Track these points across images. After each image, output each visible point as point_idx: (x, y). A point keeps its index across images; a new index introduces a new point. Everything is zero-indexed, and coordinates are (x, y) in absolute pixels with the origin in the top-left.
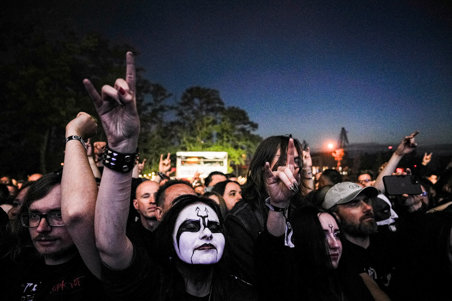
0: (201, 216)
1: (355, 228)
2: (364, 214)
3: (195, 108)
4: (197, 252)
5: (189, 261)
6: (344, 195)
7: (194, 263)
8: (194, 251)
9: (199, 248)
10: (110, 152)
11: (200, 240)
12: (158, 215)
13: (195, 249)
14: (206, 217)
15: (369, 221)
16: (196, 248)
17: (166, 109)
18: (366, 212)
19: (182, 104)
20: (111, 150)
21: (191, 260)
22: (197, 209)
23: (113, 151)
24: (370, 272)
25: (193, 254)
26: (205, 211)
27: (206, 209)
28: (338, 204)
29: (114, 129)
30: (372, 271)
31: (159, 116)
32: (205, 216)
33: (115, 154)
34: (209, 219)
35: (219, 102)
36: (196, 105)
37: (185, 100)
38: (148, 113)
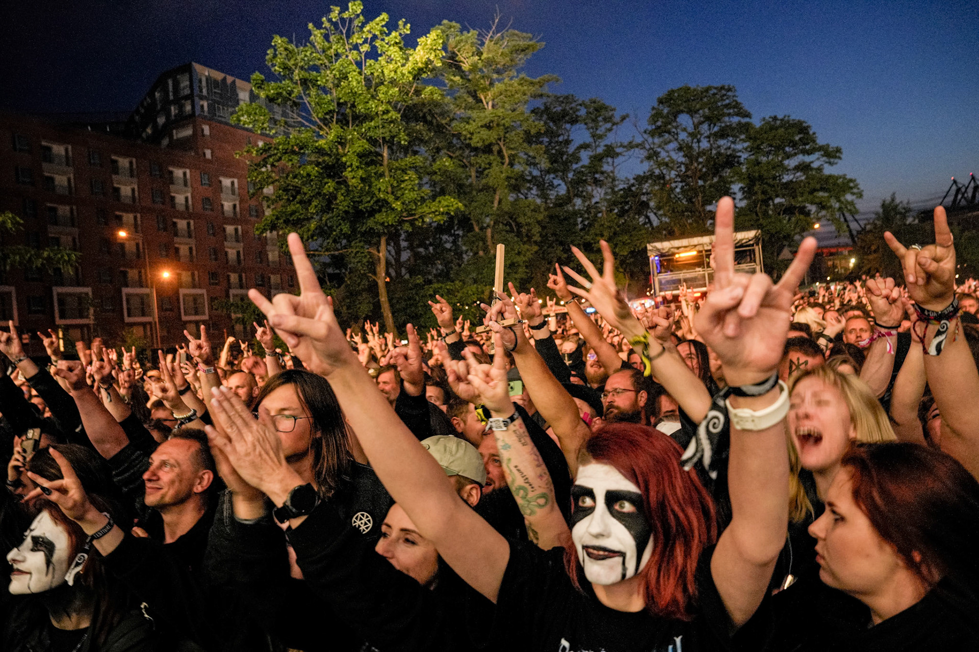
3: (683, 136)
17: (618, 150)
19: (652, 134)
31: (607, 168)
35: (738, 115)
36: (685, 130)
37: (659, 123)
38: (583, 167)
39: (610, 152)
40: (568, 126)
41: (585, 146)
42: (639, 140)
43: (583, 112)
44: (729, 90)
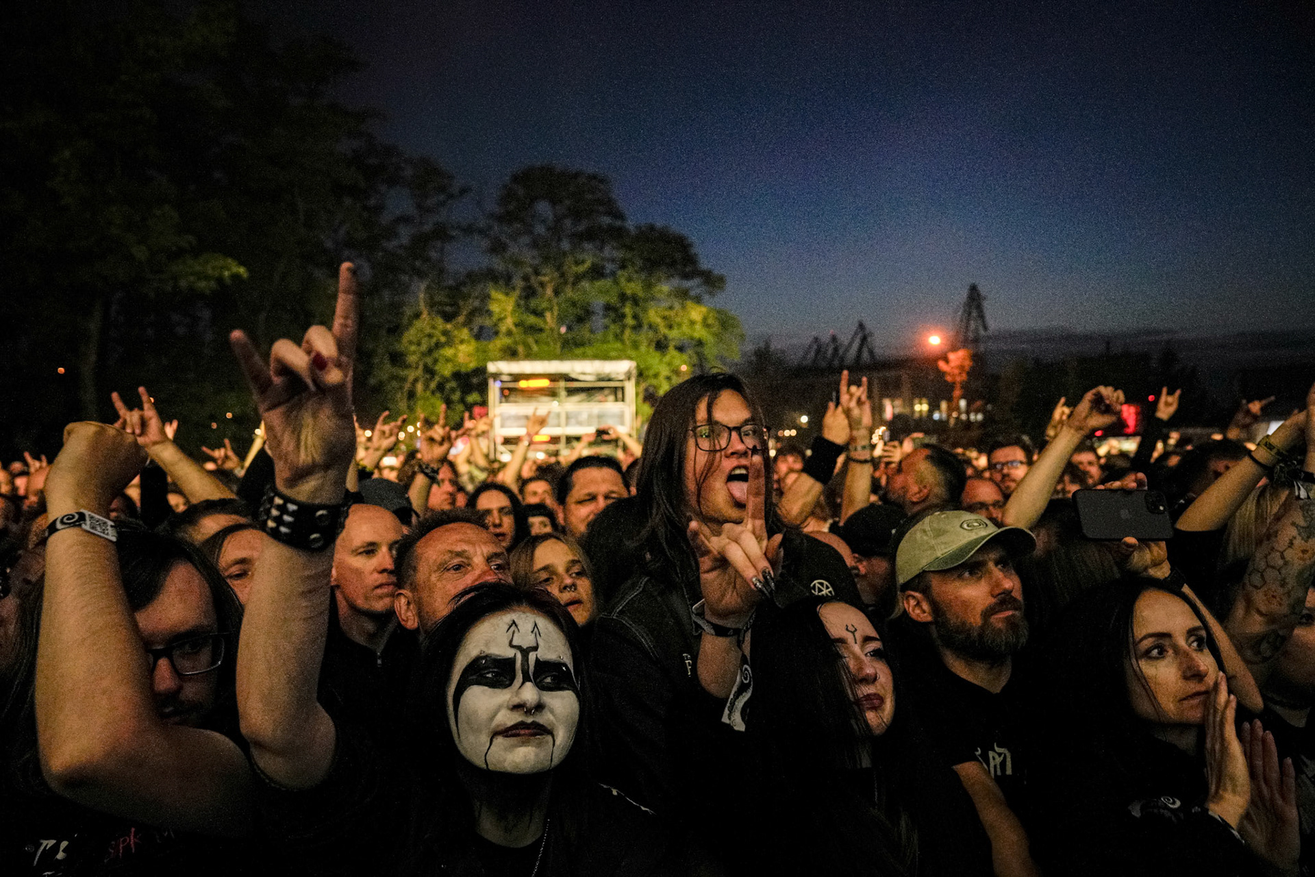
0: (519, 648)
1: (969, 636)
2: (994, 600)
3: (540, 229)
4: (499, 740)
5: (479, 762)
6: (946, 548)
7: (491, 767)
8: (494, 740)
9: (507, 732)
10: (278, 501)
11: (509, 712)
12: (403, 612)
13: (495, 734)
14: (533, 651)
15: (1007, 619)
16: (498, 730)
17: (452, 232)
18: (999, 594)
19: (500, 219)
20: (281, 496)
21: (485, 759)
22: (510, 627)
23: (287, 500)
24: (994, 758)
25: (491, 744)
26: (532, 632)
27: (536, 628)
28: (929, 571)
29: (291, 448)
30: (1000, 755)
31: (434, 255)
32: (531, 647)
33: (292, 507)
34: (538, 656)
35: (609, 213)
36: (544, 221)
37: (511, 207)
38: (401, 246)
39: (441, 234)
40: (383, 188)
41: (405, 219)
42: (482, 224)
43: (408, 172)
44: (601, 181)
